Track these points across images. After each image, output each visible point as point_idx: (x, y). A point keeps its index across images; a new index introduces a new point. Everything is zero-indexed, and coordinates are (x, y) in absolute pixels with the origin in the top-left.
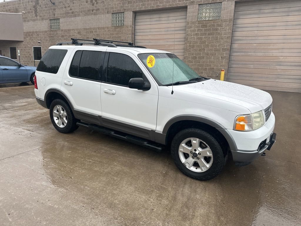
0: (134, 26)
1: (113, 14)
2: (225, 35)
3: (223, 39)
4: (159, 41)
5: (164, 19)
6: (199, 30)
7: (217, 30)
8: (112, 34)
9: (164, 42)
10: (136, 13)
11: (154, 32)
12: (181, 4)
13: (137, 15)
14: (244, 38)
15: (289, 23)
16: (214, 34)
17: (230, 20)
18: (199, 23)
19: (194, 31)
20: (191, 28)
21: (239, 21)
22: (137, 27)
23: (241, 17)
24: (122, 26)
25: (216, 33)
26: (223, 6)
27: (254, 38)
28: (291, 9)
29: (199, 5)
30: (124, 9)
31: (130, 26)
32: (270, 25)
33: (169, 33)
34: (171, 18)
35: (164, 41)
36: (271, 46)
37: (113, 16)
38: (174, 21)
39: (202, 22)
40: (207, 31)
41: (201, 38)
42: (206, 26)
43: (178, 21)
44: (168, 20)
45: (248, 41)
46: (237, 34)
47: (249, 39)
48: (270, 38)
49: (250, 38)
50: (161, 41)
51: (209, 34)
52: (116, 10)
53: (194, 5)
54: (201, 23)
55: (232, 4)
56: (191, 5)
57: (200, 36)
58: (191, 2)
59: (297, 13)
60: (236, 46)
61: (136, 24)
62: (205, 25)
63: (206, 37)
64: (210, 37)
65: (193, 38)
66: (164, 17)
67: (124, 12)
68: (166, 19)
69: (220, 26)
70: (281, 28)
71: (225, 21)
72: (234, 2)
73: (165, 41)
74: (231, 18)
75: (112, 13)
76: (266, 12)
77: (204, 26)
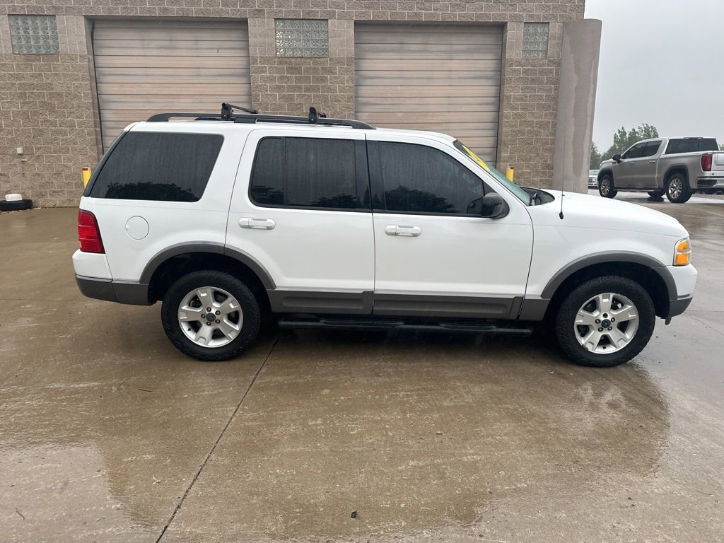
0: (91, 57)
1: (12, 17)
2: (342, 92)
3: (339, 101)
4: (175, 100)
5: (183, 44)
6: (283, 77)
7: (323, 80)
8: (18, 77)
9: (192, 102)
10: (94, 23)
11: (158, 75)
12: (230, 12)
13: (96, 26)
14: (378, 101)
15: (454, 74)
16: (319, 89)
17: (349, 61)
18: (280, 63)
19: (272, 79)
20: (261, 72)
21: (365, 64)
22: (101, 61)
23: (369, 55)
24: (52, 55)
25: (323, 87)
26: (330, 27)
27: (396, 101)
28: (455, 47)
29: (275, 19)
30: (54, 7)
31: (81, 56)
32: (423, 76)
33: (202, 80)
34: (204, 45)
35: (191, 100)
36: (429, 118)
37: (12, 23)
38: (214, 53)
39: (287, 60)
40: (303, 83)
41: (291, 98)
42: (298, 70)
43: (222, 53)
44: (197, 49)
45: (387, 107)
46: (364, 91)
47: (387, 103)
48: (425, 103)
49: (389, 101)
50: (182, 100)
51: (307, 90)
52: (22, 8)
53: (263, 20)
54: (286, 63)
55: (348, 27)
56: (257, 18)
57: (287, 93)
58: (256, 10)
59: (463, 56)
60: (365, 118)
61: (98, 52)
62: (295, 68)
63: (301, 96)
64: (309, 96)
65: (271, 95)
66: (184, 38)
67: (55, 16)
68: (190, 44)
69: (330, 71)
70: (441, 82)
71: (340, 61)
72: (353, 22)
73: (194, 100)
74: (350, 56)
75: (9, 15)
76: (413, 49)
77: (292, 69)
